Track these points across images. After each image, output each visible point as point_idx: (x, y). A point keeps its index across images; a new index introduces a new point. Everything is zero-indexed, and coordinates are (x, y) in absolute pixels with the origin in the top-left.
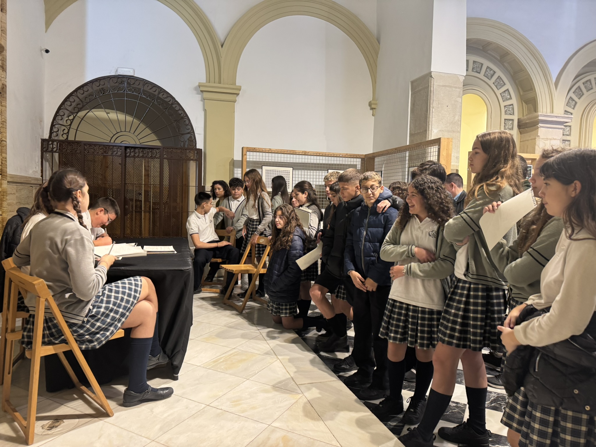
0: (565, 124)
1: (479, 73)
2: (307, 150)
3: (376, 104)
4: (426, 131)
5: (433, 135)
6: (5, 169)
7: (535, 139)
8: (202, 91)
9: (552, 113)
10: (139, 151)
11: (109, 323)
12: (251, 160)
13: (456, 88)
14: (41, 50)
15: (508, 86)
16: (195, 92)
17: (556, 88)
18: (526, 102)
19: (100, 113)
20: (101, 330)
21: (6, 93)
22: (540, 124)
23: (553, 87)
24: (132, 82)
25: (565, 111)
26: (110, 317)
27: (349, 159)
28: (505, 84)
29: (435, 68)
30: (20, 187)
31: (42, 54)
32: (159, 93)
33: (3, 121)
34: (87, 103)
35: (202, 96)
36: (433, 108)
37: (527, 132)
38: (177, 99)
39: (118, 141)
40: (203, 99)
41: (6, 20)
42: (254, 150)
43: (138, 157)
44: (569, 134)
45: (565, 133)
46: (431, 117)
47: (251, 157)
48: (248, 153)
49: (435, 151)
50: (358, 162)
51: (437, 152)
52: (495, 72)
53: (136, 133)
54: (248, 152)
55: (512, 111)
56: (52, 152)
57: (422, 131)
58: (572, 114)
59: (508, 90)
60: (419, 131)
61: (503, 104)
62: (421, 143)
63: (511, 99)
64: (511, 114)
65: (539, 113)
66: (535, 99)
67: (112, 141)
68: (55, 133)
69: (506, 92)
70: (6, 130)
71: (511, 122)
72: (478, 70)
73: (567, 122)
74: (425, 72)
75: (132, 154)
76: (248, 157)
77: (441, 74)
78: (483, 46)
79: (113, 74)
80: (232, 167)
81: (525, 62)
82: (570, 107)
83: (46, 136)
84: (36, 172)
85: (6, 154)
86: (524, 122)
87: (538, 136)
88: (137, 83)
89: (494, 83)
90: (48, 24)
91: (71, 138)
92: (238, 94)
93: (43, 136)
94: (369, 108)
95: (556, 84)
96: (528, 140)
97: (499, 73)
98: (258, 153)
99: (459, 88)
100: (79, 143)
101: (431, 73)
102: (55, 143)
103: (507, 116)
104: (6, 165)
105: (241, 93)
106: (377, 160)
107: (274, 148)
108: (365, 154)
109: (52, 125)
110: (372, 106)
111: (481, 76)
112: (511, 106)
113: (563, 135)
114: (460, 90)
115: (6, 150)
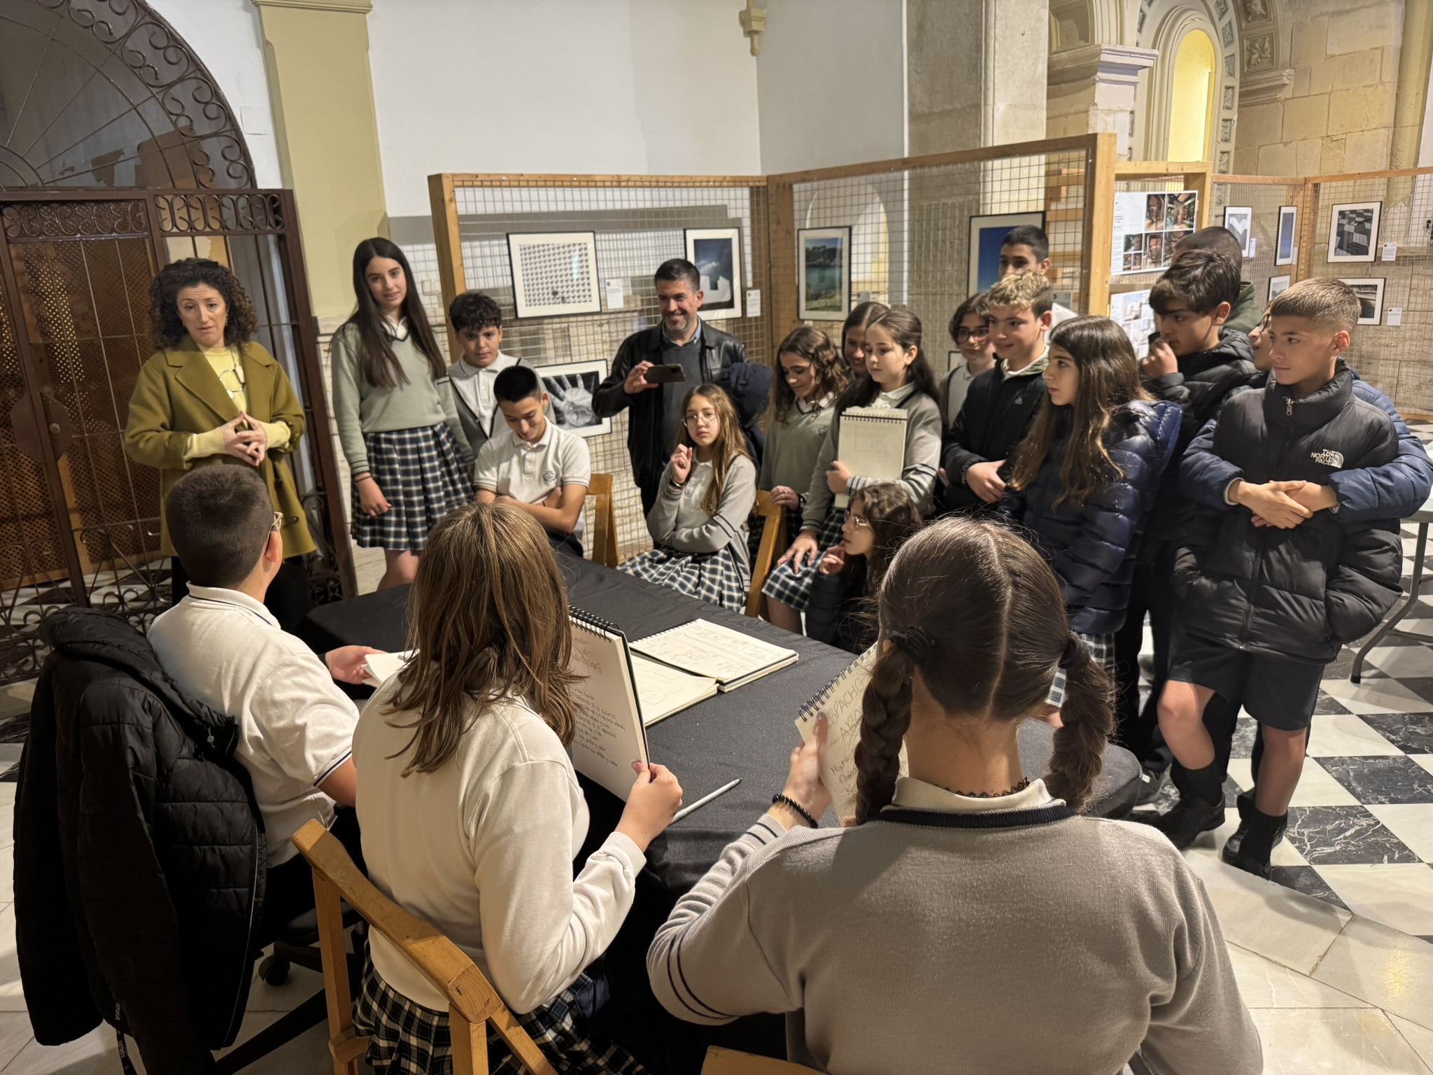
4: (977, 105)
7: (1087, 111)
9: (1121, 44)
22: (1100, 74)
36: (995, 38)
37: (1063, 94)
40: (254, 5)
47: (470, 206)
50: (741, 199)
54: (459, 190)
60: (948, 107)
65: (1099, 45)
66: (1085, 6)
73: (1143, 68)
76: (460, 207)
86: (1061, 67)
87: (1095, 104)
94: (741, 30)
96: (1066, 115)
98: (488, 193)
106: (797, 190)
110: (749, 26)
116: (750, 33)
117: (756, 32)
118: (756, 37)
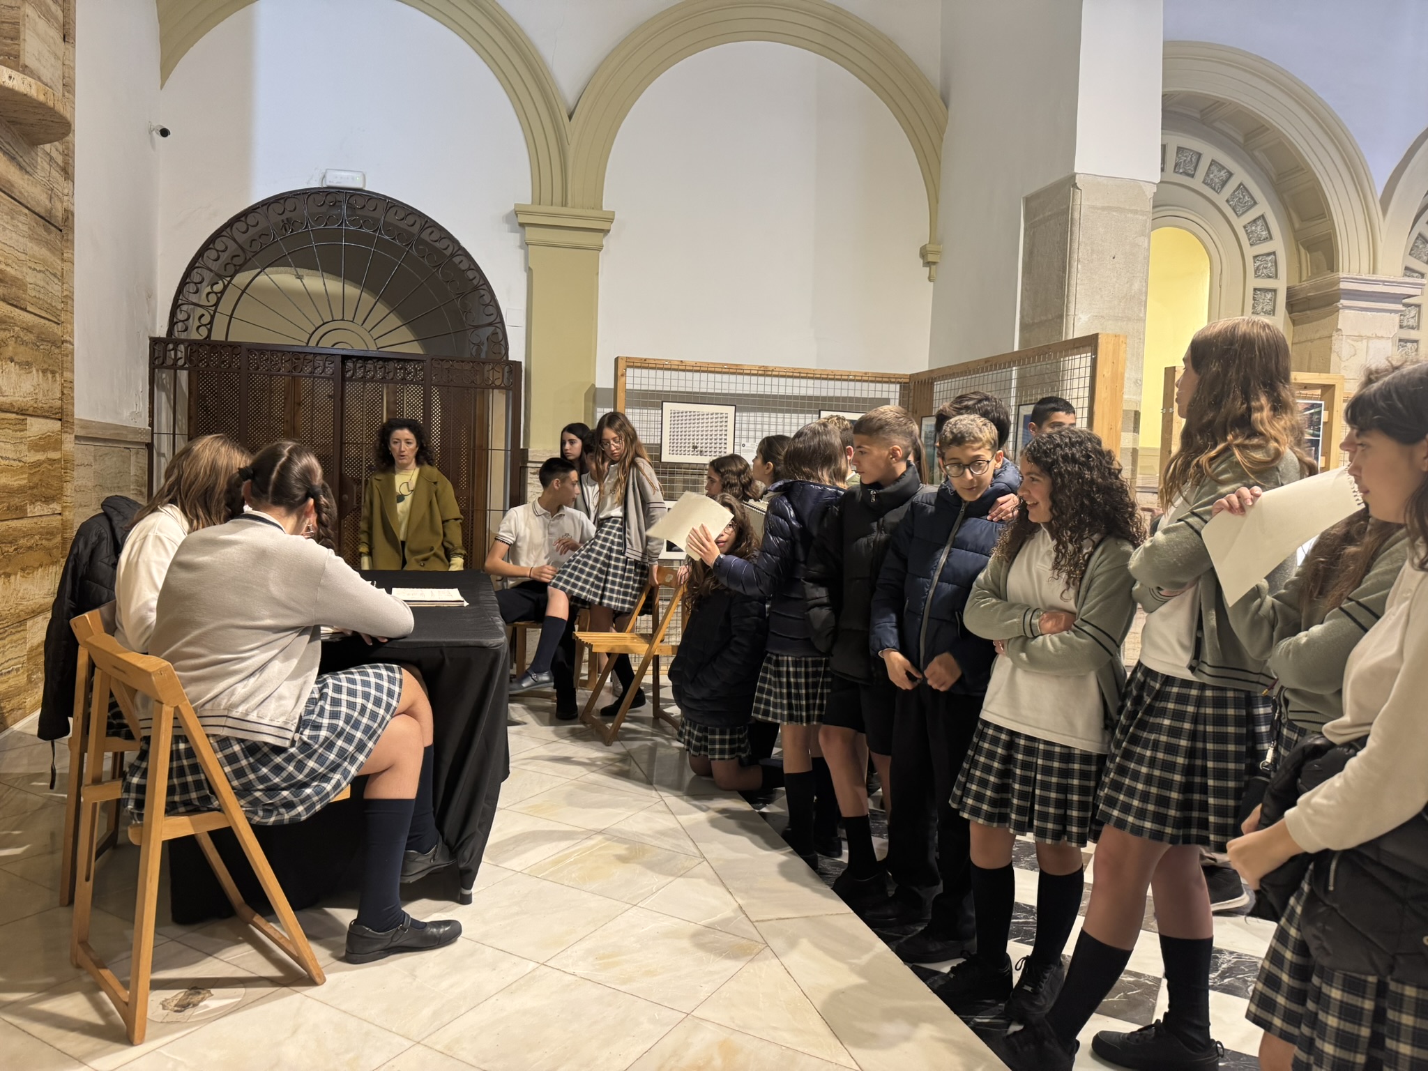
0: (1404, 301)
1: (1192, 176)
2: (771, 363)
3: (938, 253)
4: (1061, 317)
5: (1078, 326)
6: (70, 407)
7: (1331, 337)
8: (522, 225)
9: (1374, 273)
10: (375, 367)
11: (333, 762)
12: (637, 387)
13: (1136, 212)
14: (151, 132)
15: (1264, 207)
16: (506, 227)
17: (1385, 211)
18: (1309, 248)
19: (283, 278)
20: (313, 779)
21: (72, 229)
22: (1342, 301)
23: (1376, 209)
24: (360, 202)
25: (1407, 268)
26: (335, 750)
27: (872, 385)
28: (1255, 203)
29: (1084, 164)
30: (104, 449)
31: (152, 139)
32: (422, 229)
33: (65, 297)
34: (256, 253)
35: (523, 237)
36: (1078, 260)
37: (1309, 320)
38: (463, 244)
39: (326, 343)
40: (525, 245)
41: (74, 61)
42: (643, 364)
43: (372, 380)
44: (1415, 324)
45: (1405, 324)
46: (1073, 282)
47: (636, 380)
48: (629, 372)
49: (1083, 364)
50: (893, 392)
51: (1088, 370)
52: (1230, 175)
53: (368, 325)
54: (628, 370)
55: (1273, 269)
56: (175, 367)
57: (1050, 317)
58: (1422, 275)
59: (1262, 217)
60: (1044, 318)
61: (1250, 252)
62: (1049, 347)
63: (1271, 238)
64: (1270, 277)
65: (1341, 275)
66: (1331, 239)
67: (313, 343)
68: (180, 325)
69: (1260, 222)
70: (72, 318)
71: (1269, 296)
72: (1190, 169)
73: (1410, 296)
74: (1058, 176)
75: (360, 373)
76: (629, 380)
77: (1100, 179)
78: (1201, 111)
79: (315, 184)
80: (591, 404)
81: (1307, 149)
82: (1419, 258)
83: (161, 331)
84: (138, 414)
85: (73, 372)
86: (1302, 296)
87: (1339, 330)
88: (371, 205)
89: (1227, 201)
90: (166, 69)
91: (218, 335)
92: (606, 232)
93: (154, 331)
94: (921, 261)
95: (1385, 202)
96: (1312, 341)
97: (1241, 175)
98: (652, 372)
99: (1143, 213)
100: (235, 347)
101: (1073, 176)
102: (182, 347)
103: (1259, 280)
104: (73, 398)
105: (613, 227)
106: (938, 387)
107: (691, 358)
108: (909, 373)
109: (176, 306)
110: (928, 259)
111: (1197, 183)
112: (1272, 257)
113: (1401, 327)
114: (1145, 218)
115: (72, 362)
116: (928, 264)
117: (934, 263)
118: (933, 267)
